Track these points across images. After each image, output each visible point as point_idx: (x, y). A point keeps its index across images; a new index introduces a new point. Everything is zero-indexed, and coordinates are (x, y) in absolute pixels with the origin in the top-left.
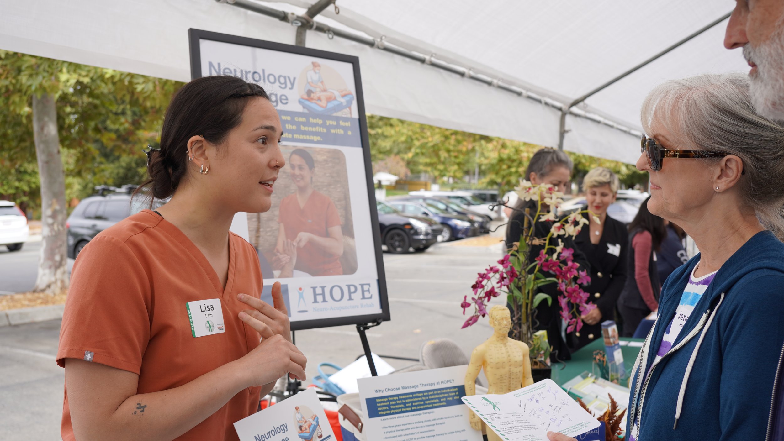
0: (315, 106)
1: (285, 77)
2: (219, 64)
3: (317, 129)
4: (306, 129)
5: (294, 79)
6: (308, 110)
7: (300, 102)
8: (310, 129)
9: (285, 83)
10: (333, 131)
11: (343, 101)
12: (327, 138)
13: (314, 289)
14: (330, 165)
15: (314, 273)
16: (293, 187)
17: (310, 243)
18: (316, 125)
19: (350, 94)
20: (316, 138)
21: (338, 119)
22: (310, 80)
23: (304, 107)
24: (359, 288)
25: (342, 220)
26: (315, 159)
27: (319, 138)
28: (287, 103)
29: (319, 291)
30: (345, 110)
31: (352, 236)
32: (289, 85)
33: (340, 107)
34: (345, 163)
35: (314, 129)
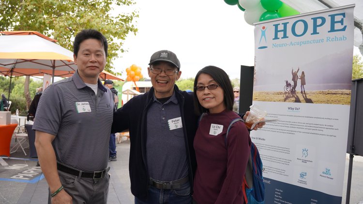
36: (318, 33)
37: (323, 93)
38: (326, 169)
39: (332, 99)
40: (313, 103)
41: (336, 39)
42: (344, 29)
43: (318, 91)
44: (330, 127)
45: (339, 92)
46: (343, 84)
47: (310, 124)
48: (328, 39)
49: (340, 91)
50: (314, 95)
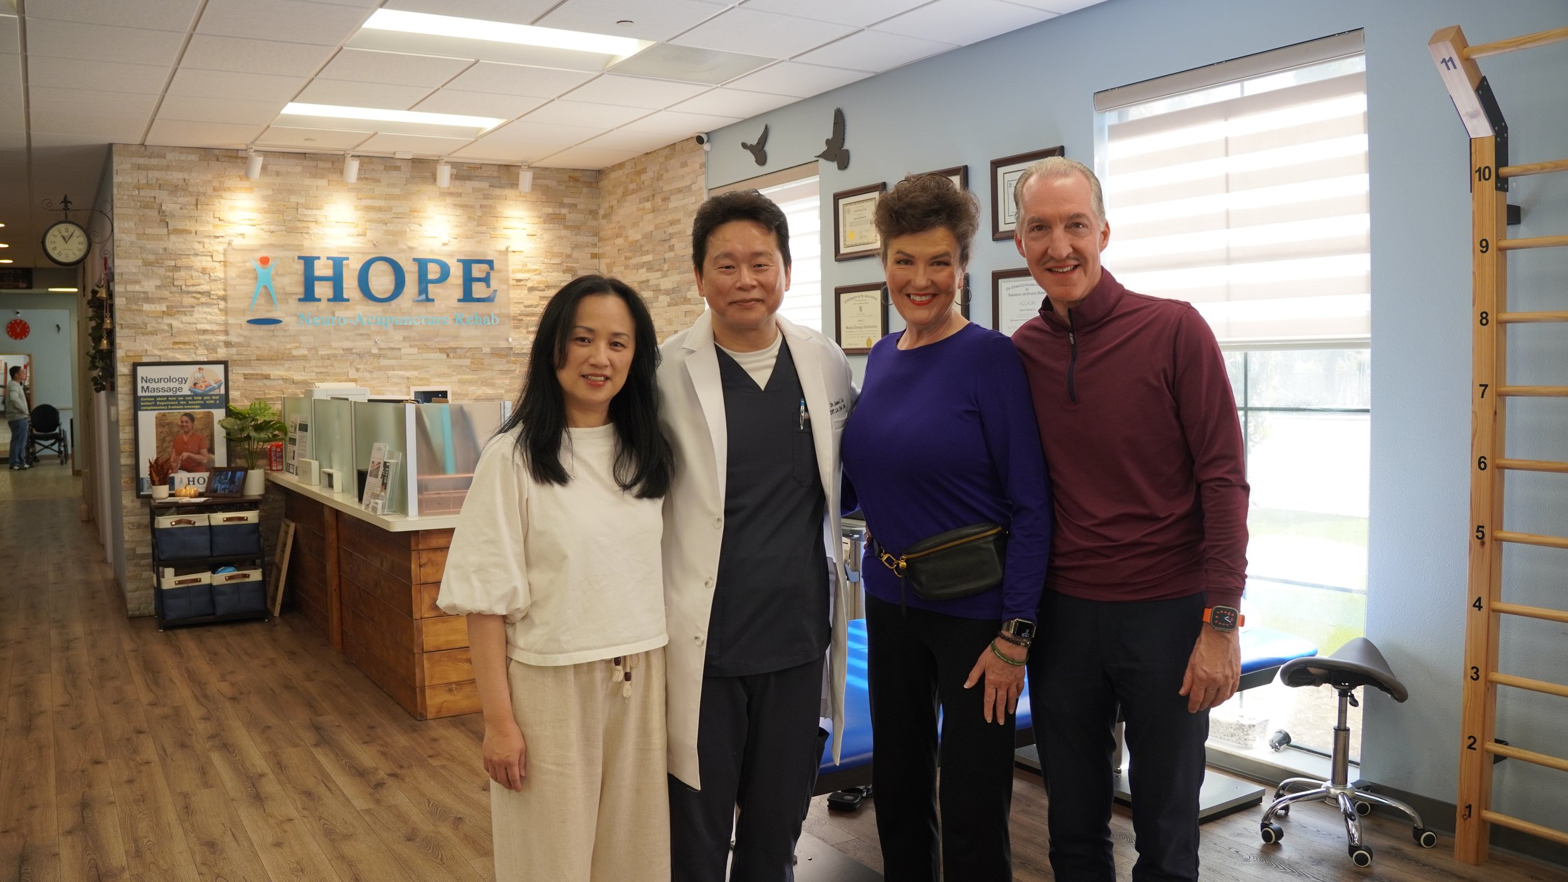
0: (199, 391)
3: (198, 402)
4: (192, 402)
7: (189, 390)
8: (194, 402)
9: (182, 381)
10: (207, 402)
11: (216, 386)
13: (189, 479)
15: (189, 471)
16: (182, 432)
17: (189, 458)
18: (197, 400)
19: (221, 381)
20: (197, 407)
21: (211, 396)
22: (196, 377)
25: (208, 446)
27: (199, 407)
29: (191, 479)
30: (216, 390)
31: (213, 453)
32: (184, 382)
33: (214, 389)
35: (196, 402)
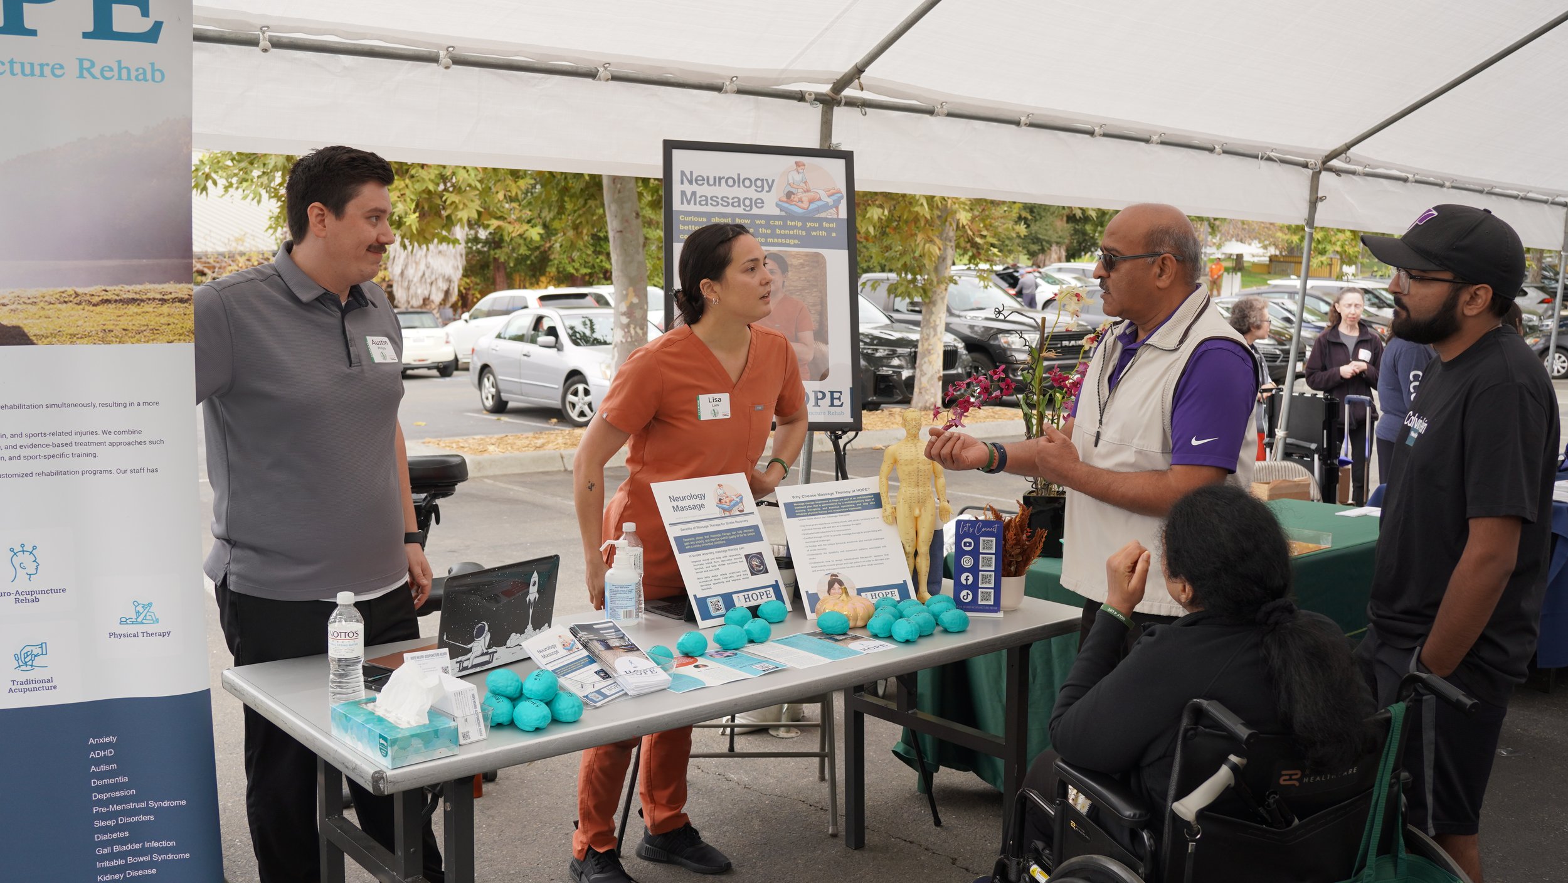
1: (762, 180)
2: (691, 173)
5: (773, 181)
6: (786, 212)
12: (805, 242)
14: (807, 268)
23: (781, 210)
24: (828, 395)
26: (789, 263)
28: (762, 207)
34: (825, 267)
36: (33, 33)
37: (78, 300)
38: (136, 604)
39: (124, 322)
40: (32, 343)
41: (122, 71)
42: (152, 35)
43: (52, 291)
44: (132, 438)
45: (151, 295)
46: (163, 261)
47: (29, 436)
48: (85, 68)
49: (154, 289)
50: (33, 309)
